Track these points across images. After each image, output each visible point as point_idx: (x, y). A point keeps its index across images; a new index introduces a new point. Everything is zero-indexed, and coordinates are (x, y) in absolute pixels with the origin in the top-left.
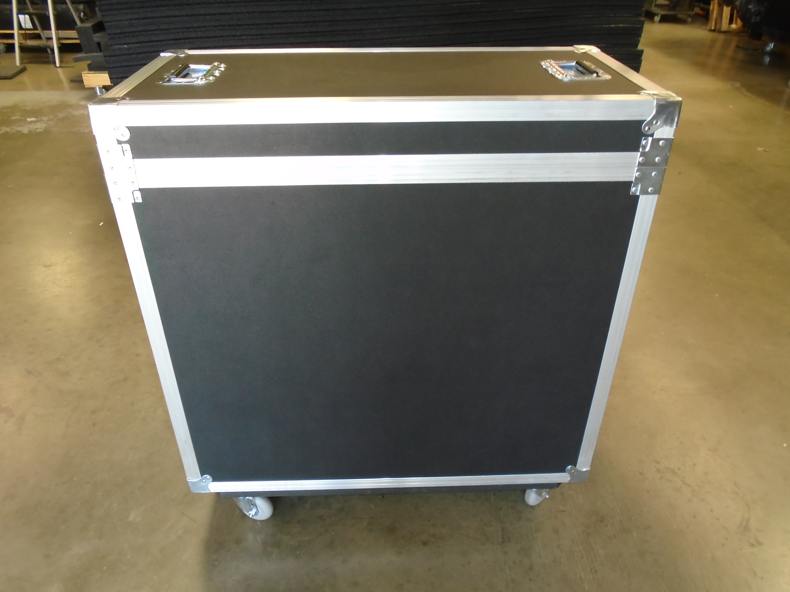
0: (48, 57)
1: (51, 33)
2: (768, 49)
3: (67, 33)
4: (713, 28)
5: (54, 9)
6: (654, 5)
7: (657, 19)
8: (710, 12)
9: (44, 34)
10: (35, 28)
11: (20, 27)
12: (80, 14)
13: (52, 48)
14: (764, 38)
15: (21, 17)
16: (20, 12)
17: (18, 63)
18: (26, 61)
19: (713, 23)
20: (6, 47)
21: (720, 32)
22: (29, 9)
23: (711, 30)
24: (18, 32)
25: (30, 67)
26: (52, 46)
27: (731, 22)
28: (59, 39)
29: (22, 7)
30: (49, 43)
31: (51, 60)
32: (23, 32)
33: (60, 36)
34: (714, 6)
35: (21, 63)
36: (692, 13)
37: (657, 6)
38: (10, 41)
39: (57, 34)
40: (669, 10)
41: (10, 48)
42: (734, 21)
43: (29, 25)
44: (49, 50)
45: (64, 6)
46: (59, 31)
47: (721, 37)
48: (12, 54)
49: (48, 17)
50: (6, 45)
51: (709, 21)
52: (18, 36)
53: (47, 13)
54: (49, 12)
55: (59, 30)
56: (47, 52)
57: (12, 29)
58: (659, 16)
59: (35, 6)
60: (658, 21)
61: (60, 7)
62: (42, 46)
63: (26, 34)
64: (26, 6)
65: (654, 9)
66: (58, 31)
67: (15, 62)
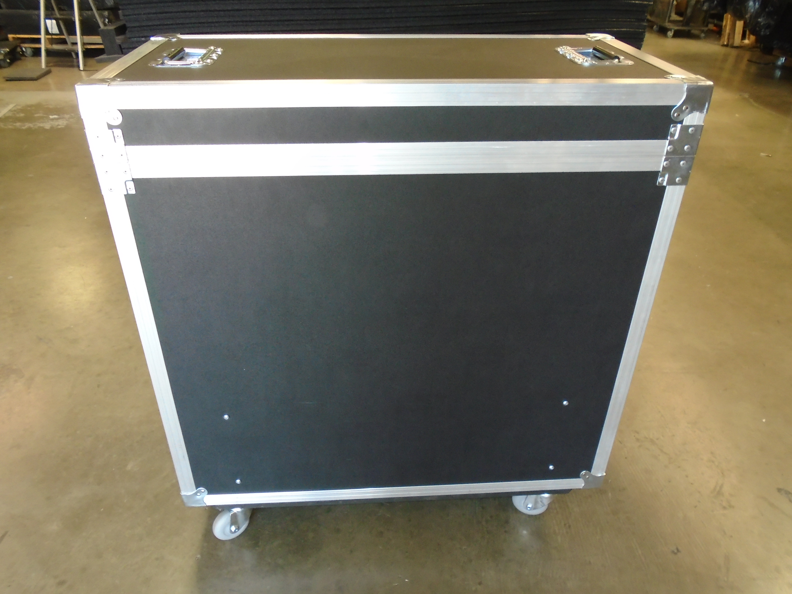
0: (73, 62)
1: (76, 39)
2: (779, 63)
3: (91, 38)
4: (725, 43)
5: (80, 15)
6: (667, 20)
7: (670, 34)
8: (723, 27)
9: (70, 39)
10: (61, 33)
11: (47, 32)
12: (104, 20)
13: (77, 52)
14: (775, 53)
15: (48, 22)
16: (47, 17)
17: (43, 65)
18: (51, 64)
19: (726, 38)
20: (33, 52)
21: (733, 47)
22: (56, 15)
23: (723, 45)
24: (45, 37)
25: (55, 70)
26: (76, 50)
27: (744, 37)
28: (84, 44)
29: (50, 13)
30: (74, 47)
31: (75, 64)
32: (50, 37)
33: (86, 41)
34: (727, 22)
35: (47, 66)
36: (705, 29)
37: (670, 21)
38: (37, 46)
39: (82, 40)
40: (683, 26)
41: (37, 53)
42: (747, 36)
43: (56, 30)
44: (73, 54)
45: (89, 13)
46: (85, 37)
47: (734, 52)
48: (39, 58)
49: (74, 23)
50: (33, 50)
51: (722, 36)
52: (45, 41)
53: (73, 18)
54: (74, 17)
55: (85, 35)
56: (72, 56)
57: (39, 33)
58: (673, 31)
59: (62, 12)
60: (672, 36)
61: (86, 13)
62: (67, 50)
63: (52, 38)
64: (53, 12)
65: (667, 25)
66: (82, 36)
67: (41, 66)
